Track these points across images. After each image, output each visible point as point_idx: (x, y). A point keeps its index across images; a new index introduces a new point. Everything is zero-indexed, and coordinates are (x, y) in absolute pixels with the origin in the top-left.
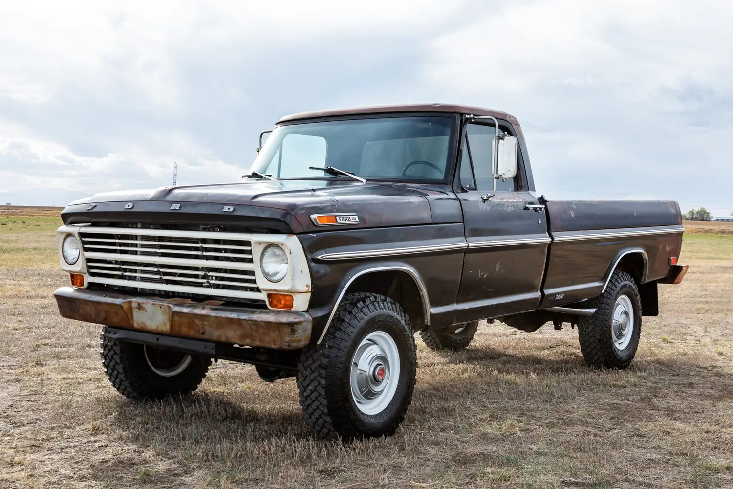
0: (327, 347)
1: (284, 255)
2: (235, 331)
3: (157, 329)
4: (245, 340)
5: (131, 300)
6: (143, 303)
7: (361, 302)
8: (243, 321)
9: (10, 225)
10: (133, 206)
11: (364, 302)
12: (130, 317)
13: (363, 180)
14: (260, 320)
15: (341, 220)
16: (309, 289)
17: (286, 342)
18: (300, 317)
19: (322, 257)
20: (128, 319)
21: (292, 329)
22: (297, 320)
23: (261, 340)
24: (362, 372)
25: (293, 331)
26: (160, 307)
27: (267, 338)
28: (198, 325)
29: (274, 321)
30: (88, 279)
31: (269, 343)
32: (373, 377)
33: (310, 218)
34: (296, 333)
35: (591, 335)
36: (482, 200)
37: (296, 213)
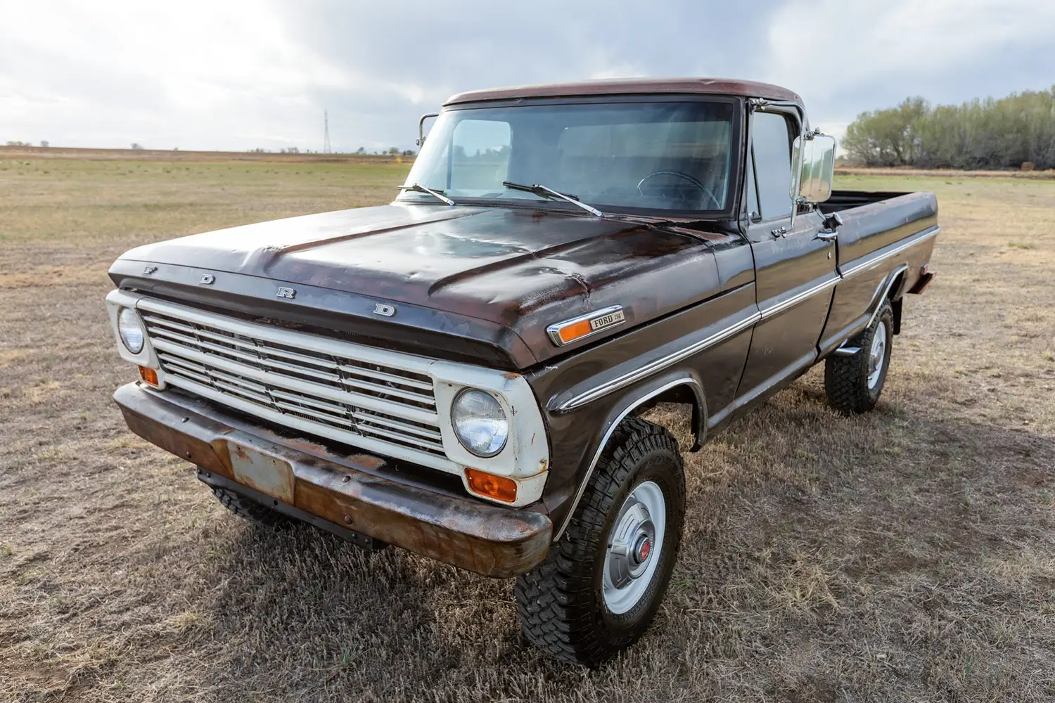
0: (568, 538)
1: (499, 411)
2: (408, 533)
3: (271, 493)
4: (426, 551)
5: (226, 437)
6: (245, 447)
7: (619, 449)
8: (423, 523)
9: (174, 172)
10: (214, 278)
11: (624, 447)
12: (226, 462)
13: (595, 211)
14: (455, 528)
15: (598, 325)
16: (544, 467)
17: (507, 569)
18: (531, 526)
19: (568, 407)
20: (225, 467)
21: (517, 550)
22: (528, 533)
24: (619, 556)
25: (520, 552)
26: (274, 462)
28: (340, 507)
29: (483, 536)
30: (163, 378)
31: (473, 565)
32: (633, 559)
33: (546, 333)
34: (524, 554)
35: (844, 377)
36: (773, 236)
37: (521, 330)
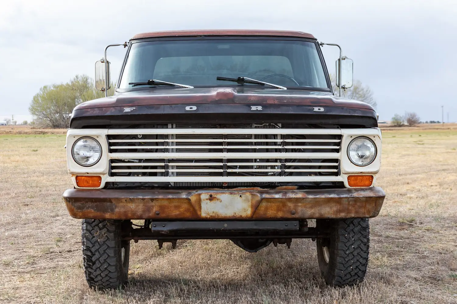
2: (331, 208)
3: (234, 216)
4: (340, 214)
5: (199, 193)
6: (216, 194)
8: (343, 199)
10: (197, 108)
12: (197, 208)
14: (361, 196)
20: (195, 211)
23: (357, 212)
26: (241, 196)
27: (362, 210)
28: (290, 207)
30: (106, 180)
31: (364, 213)
